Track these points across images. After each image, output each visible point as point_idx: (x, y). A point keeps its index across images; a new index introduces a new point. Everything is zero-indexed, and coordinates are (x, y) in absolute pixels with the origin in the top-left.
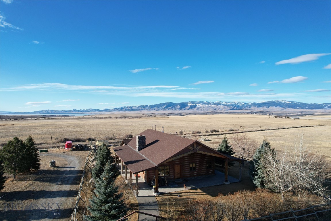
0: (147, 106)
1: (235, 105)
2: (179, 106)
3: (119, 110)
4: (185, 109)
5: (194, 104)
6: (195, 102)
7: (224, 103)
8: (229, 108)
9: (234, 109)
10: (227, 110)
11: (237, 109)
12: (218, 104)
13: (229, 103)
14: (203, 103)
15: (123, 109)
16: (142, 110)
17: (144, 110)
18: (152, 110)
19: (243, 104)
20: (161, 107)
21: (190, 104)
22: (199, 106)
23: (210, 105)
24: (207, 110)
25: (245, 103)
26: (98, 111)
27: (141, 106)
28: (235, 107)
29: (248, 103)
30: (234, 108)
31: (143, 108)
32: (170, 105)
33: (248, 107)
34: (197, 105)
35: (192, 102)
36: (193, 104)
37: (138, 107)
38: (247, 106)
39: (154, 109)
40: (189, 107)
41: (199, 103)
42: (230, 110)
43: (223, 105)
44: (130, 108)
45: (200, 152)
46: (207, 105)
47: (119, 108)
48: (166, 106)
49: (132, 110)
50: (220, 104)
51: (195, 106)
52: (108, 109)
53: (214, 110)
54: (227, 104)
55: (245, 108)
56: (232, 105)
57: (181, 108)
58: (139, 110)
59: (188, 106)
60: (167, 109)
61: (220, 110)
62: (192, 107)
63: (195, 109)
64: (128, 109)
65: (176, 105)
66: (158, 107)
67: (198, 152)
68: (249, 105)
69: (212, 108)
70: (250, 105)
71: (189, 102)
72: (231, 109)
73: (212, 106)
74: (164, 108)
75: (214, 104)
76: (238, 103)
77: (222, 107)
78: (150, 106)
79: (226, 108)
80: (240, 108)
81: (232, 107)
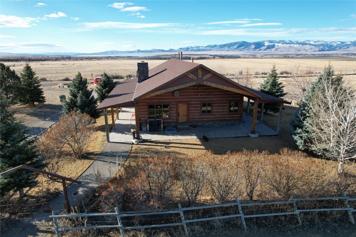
0: (216, 45)
1: (327, 44)
2: (253, 46)
3: (185, 51)
4: (260, 50)
5: (272, 44)
6: (274, 41)
7: (312, 43)
8: (317, 49)
9: (324, 50)
10: (314, 51)
11: (328, 50)
12: (304, 44)
13: (319, 43)
14: (284, 42)
15: (189, 49)
16: (210, 50)
17: (212, 50)
18: (221, 50)
19: (339, 43)
20: (232, 47)
21: (267, 44)
22: (278, 46)
23: (292, 45)
24: (288, 51)
25: (341, 42)
26: (162, 51)
27: (209, 46)
28: (327, 48)
29: (346, 42)
30: (325, 48)
31: (211, 48)
32: (243, 45)
33: (346, 47)
34: (276, 44)
35: (270, 42)
36: (270, 44)
37: (206, 47)
38: (344, 46)
39: (223, 49)
40: (266, 47)
41: (279, 42)
42: (319, 51)
43: (310, 44)
44: (196, 48)
45: (209, 84)
46: (288, 45)
47: (184, 49)
48: (238, 46)
49: (199, 50)
50: (306, 44)
51: (273, 46)
52: (173, 50)
53: (297, 52)
54: (316, 43)
55: (340, 48)
56: (322, 45)
57: (255, 48)
58: (206, 50)
59: (264, 45)
60: (238, 49)
61: (305, 51)
62: (269, 47)
63: (273, 49)
64: (194, 49)
65: (250, 44)
66: (228, 47)
67: (205, 83)
68: (346, 45)
69: (295, 48)
70: (349, 45)
71: (266, 41)
72: (320, 49)
73: (295, 46)
74: (235, 49)
75: (298, 43)
76: (331, 43)
77: (307, 47)
78: (218, 46)
79: (313, 49)
80: (333, 49)
81: (321, 47)
